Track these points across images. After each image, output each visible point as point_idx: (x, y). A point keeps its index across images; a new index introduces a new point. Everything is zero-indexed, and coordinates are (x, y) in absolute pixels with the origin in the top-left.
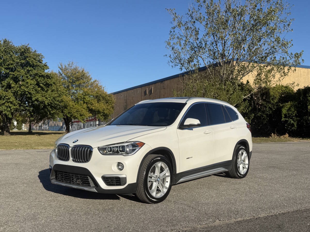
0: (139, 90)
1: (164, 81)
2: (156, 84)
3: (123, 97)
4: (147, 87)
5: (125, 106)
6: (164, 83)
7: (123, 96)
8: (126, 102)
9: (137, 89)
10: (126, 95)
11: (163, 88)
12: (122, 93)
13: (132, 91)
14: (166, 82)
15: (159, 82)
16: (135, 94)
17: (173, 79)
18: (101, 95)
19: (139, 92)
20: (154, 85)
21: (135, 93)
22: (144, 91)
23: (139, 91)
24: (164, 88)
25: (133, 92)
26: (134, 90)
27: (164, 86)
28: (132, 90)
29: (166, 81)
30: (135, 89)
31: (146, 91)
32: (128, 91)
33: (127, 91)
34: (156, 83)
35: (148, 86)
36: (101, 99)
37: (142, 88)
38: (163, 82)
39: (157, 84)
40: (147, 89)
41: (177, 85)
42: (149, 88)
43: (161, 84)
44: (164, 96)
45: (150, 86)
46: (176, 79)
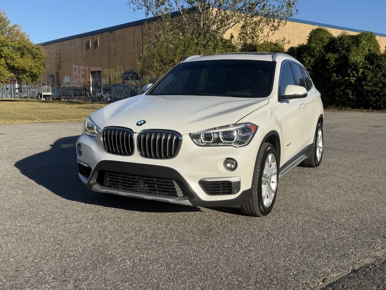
0: (78, 41)
1: (115, 30)
2: (102, 34)
3: (54, 51)
4: (90, 37)
5: (57, 64)
6: (114, 33)
7: (54, 49)
8: (59, 58)
9: (75, 39)
10: (58, 48)
11: (113, 40)
12: (52, 44)
13: (68, 42)
14: (117, 32)
15: (107, 31)
16: (73, 47)
17: (127, 28)
18: (24, 46)
19: (77, 45)
20: (99, 35)
21: (73, 45)
22: (86, 43)
23: (77, 43)
24: (115, 40)
25: (69, 43)
26: (70, 40)
27: (115, 38)
29: (118, 30)
30: (73, 40)
31: (88, 43)
32: (62, 43)
33: (59, 42)
35: (92, 36)
36: (26, 52)
37: (83, 38)
38: (114, 31)
39: (104, 33)
40: (90, 40)
41: (134, 36)
42: (93, 38)
43: (111, 34)
44: (115, 51)
45: (95, 36)
46: (132, 28)
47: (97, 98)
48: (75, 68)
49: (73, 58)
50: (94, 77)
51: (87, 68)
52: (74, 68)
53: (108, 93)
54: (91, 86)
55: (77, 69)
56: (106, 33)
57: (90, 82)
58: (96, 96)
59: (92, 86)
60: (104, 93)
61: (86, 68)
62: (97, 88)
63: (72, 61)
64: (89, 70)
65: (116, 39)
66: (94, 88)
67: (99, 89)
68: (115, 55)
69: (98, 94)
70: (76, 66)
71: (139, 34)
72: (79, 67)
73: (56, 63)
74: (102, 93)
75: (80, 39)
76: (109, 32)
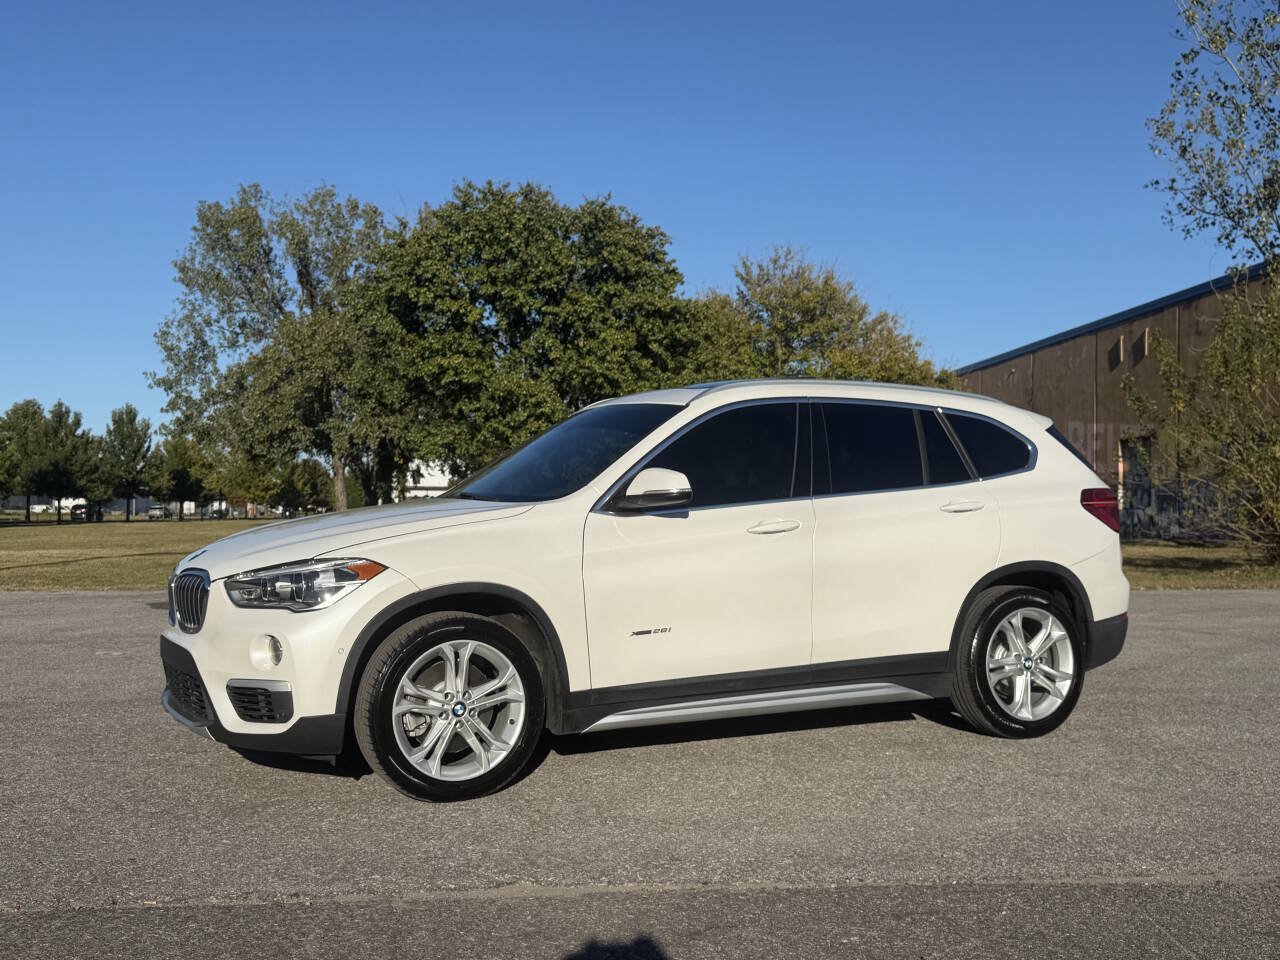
0: (1086, 345)
1: (1199, 297)
2: (1159, 316)
3: (1019, 381)
4: (1120, 328)
6: (1196, 309)
7: (1018, 375)
9: (1079, 340)
10: (1030, 372)
11: (1193, 330)
12: (1013, 362)
13: (1058, 351)
14: (1208, 303)
15: (1174, 305)
16: (1071, 365)
19: (1084, 356)
20: (1151, 319)
21: (1071, 359)
22: (1110, 347)
23: (1085, 349)
24: (1198, 333)
25: (1059, 354)
26: (1065, 345)
27: (1198, 323)
28: (1057, 347)
29: (1207, 299)
30: (1071, 343)
31: (1117, 347)
32: (1040, 354)
33: (1033, 352)
34: (1161, 310)
35: (1127, 327)
37: (1101, 334)
38: (1194, 305)
39: (1165, 313)
40: (1122, 337)
42: (1131, 332)
43: (1186, 312)
45: (1136, 325)
47: (1136, 525)
48: (1075, 430)
49: (1070, 400)
50: (1130, 458)
51: (1111, 427)
52: (1072, 431)
53: (1172, 510)
54: (1120, 487)
55: (1081, 433)
56: (1172, 310)
57: (1117, 474)
58: (1136, 520)
59: (1124, 485)
60: (1161, 510)
61: (1106, 430)
62: (1139, 493)
63: (1066, 409)
64: (1116, 433)
65: (1200, 328)
66: (1129, 494)
67: (1146, 496)
69: (1140, 512)
70: (1078, 425)
72: (1086, 426)
74: (1151, 511)
75: (1093, 338)
76: (1181, 308)
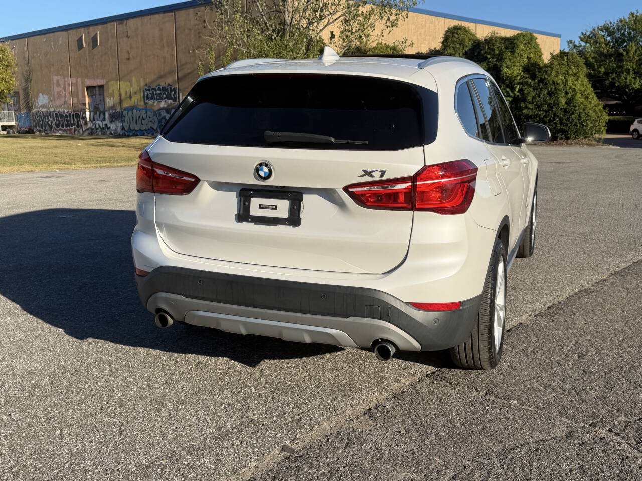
0: (62, 36)
1: (128, 18)
2: (105, 25)
3: (18, 53)
4: (82, 29)
5: (25, 73)
6: (126, 25)
7: (17, 49)
8: (28, 64)
9: (56, 33)
10: (25, 48)
11: (125, 34)
12: (14, 42)
13: (43, 38)
14: (132, 22)
15: (113, 21)
16: (52, 47)
17: (149, 17)
19: (60, 42)
20: (100, 26)
21: (52, 43)
22: (77, 39)
23: (61, 39)
24: (127, 36)
25: (45, 40)
26: (48, 35)
27: (127, 32)
28: (43, 36)
29: (132, 20)
30: (51, 34)
31: (80, 40)
32: (32, 39)
33: (27, 37)
34: (106, 23)
35: (86, 28)
37: (70, 31)
38: (125, 22)
39: (109, 24)
40: (83, 35)
41: (161, 30)
42: (88, 32)
43: (121, 25)
44: (129, 53)
45: (91, 28)
46: (158, 17)
47: (98, 129)
48: (58, 81)
49: (53, 65)
50: (92, 96)
51: (79, 80)
52: (55, 81)
53: (118, 122)
54: (87, 110)
55: (61, 82)
56: (112, 23)
57: (85, 104)
58: (97, 127)
59: (89, 109)
60: (111, 122)
61: (77, 81)
62: (98, 113)
63: (52, 69)
64: (83, 83)
65: (129, 35)
66: (92, 114)
67: (102, 115)
68: (128, 59)
69: (100, 122)
70: (59, 77)
71: (170, 27)
72: (64, 79)
73: (23, 73)
74: (107, 122)
75: (65, 33)
76: (118, 23)
